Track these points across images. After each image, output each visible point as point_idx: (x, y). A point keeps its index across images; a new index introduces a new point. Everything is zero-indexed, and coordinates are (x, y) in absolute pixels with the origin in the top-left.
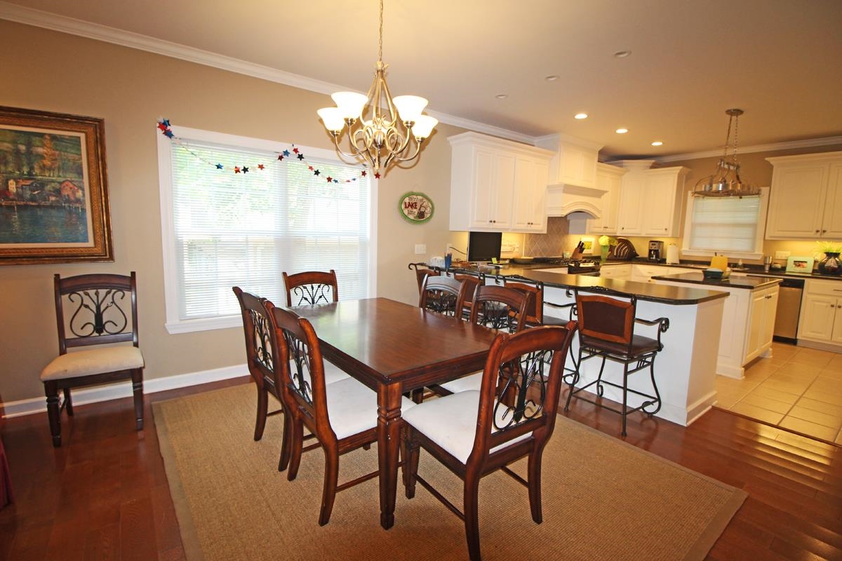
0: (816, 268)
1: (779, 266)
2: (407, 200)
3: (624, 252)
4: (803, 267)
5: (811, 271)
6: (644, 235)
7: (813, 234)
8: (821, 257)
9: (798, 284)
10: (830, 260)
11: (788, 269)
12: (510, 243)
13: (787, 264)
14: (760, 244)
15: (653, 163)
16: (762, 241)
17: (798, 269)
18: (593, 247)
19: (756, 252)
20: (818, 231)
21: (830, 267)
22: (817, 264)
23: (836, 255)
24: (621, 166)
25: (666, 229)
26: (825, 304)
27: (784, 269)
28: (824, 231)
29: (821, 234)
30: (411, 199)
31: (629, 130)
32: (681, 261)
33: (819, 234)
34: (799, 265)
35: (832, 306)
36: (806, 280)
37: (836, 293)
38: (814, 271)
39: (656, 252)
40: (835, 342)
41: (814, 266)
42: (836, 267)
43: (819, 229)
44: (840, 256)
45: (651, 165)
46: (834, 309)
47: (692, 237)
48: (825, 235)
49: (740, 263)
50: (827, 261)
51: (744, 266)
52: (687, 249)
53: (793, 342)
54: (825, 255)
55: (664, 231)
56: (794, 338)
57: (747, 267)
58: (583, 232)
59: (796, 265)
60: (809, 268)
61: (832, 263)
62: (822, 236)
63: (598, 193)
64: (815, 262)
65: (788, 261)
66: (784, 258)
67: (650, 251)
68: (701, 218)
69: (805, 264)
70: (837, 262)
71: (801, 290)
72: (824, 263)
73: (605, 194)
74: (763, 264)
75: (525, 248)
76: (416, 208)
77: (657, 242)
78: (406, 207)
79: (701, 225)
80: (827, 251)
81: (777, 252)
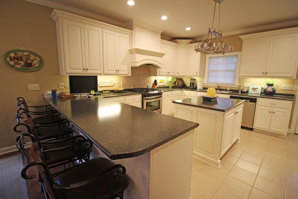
0: (263, 91)
1: (245, 91)
2: (12, 55)
3: (180, 84)
4: (256, 91)
5: (260, 93)
6: (187, 76)
7: (261, 75)
8: (265, 86)
9: (253, 100)
10: (269, 88)
11: (249, 92)
12: (111, 82)
13: (249, 89)
14: (237, 80)
15: (191, 41)
16: (238, 78)
17: (254, 92)
18: (165, 82)
19: (235, 84)
20: (263, 73)
21: (269, 91)
22: (263, 89)
23: (272, 85)
24: (177, 43)
25: (196, 73)
26: (267, 111)
27: (247, 92)
28: (267, 73)
29: (265, 75)
30: (15, 54)
31: (168, 18)
32: (204, 88)
33: (264, 75)
34: (255, 90)
35: (270, 112)
36: (258, 98)
37: (272, 106)
38: (261, 93)
39: (193, 84)
40: (270, 130)
41: (261, 91)
42: (272, 91)
43: (264, 72)
44: (274, 86)
45: (190, 42)
46: (271, 114)
47: (208, 77)
48: (267, 75)
49: (228, 89)
50: (267, 88)
51: (230, 90)
52: (206, 82)
53: (252, 129)
54: (267, 85)
55: (196, 74)
56: (252, 128)
57: (231, 91)
58: (156, 75)
59: (253, 90)
60: (259, 91)
61: (270, 89)
62: (266, 76)
63: (161, 55)
64: (262, 88)
65: (250, 88)
66: (248, 87)
67: (191, 83)
68: (212, 68)
69: (257, 90)
70: (272, 89)
71: (255, 103)
72: (266, 89)
73: (164, 55)
74: (238, 90)
75: (122, 84)
76: (22, 60)
77: (193, 79)
78: (11, 60)
79: (212, 71)
80: (268, 83)
81: (245, 83)
